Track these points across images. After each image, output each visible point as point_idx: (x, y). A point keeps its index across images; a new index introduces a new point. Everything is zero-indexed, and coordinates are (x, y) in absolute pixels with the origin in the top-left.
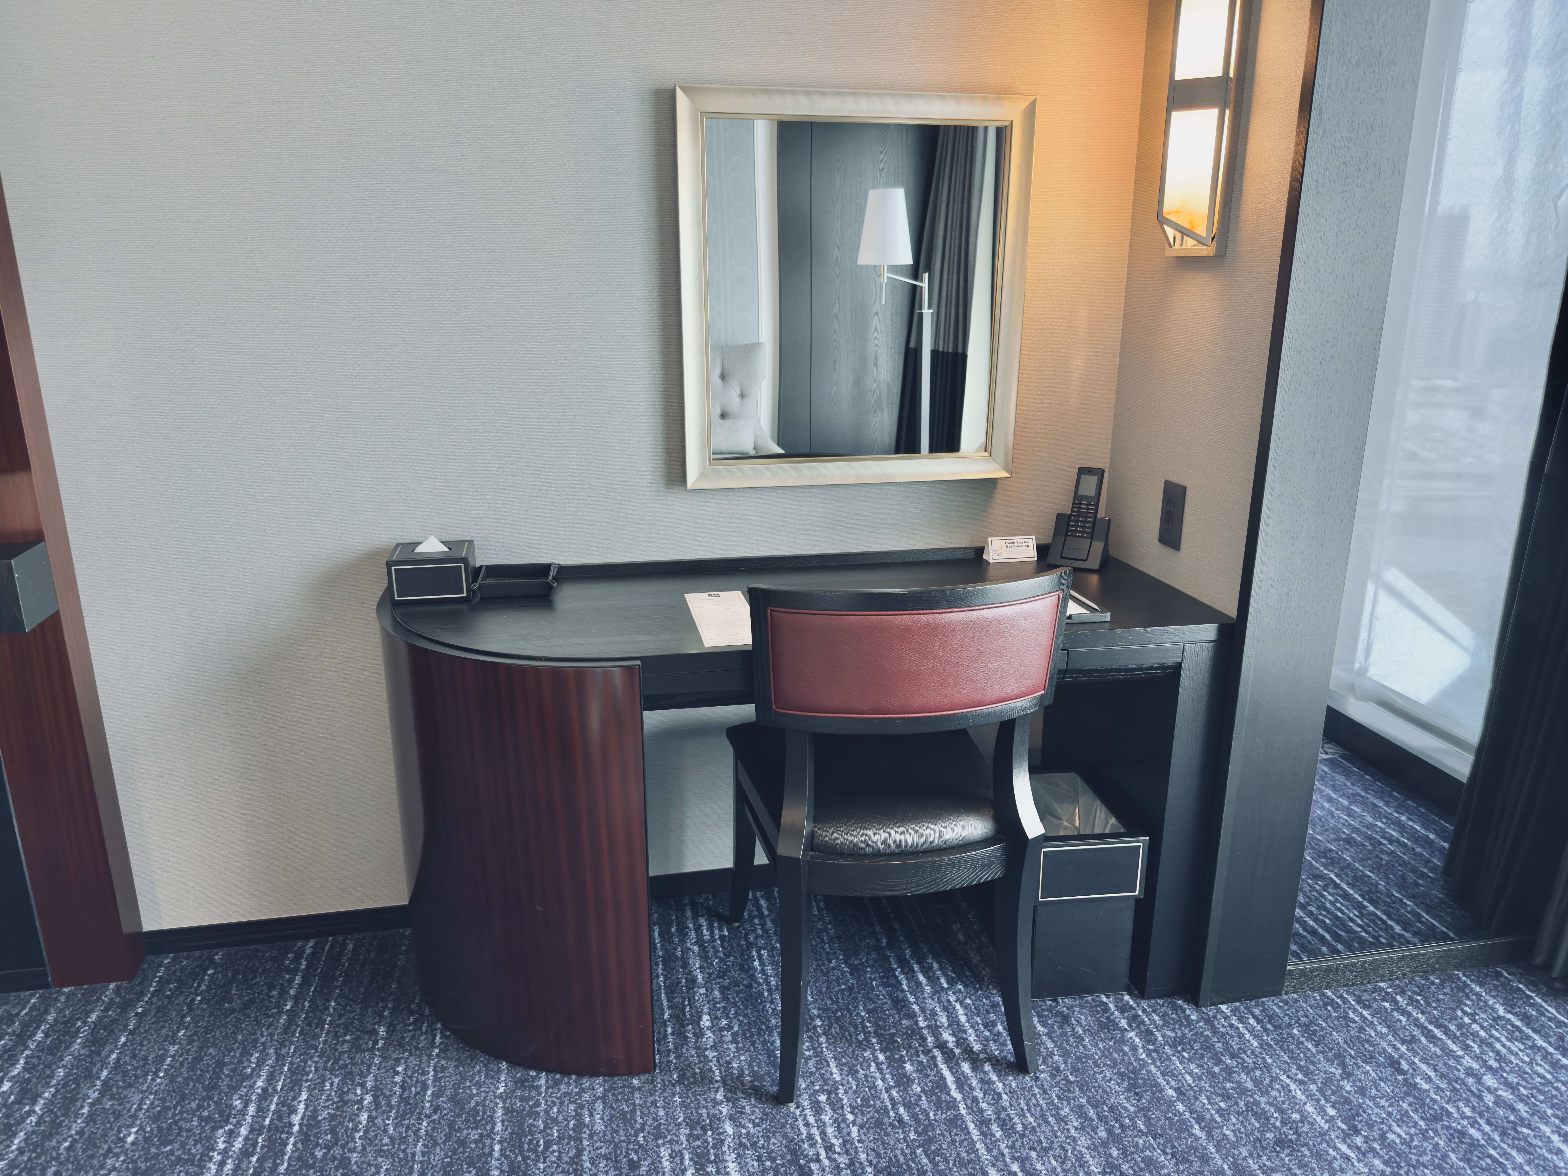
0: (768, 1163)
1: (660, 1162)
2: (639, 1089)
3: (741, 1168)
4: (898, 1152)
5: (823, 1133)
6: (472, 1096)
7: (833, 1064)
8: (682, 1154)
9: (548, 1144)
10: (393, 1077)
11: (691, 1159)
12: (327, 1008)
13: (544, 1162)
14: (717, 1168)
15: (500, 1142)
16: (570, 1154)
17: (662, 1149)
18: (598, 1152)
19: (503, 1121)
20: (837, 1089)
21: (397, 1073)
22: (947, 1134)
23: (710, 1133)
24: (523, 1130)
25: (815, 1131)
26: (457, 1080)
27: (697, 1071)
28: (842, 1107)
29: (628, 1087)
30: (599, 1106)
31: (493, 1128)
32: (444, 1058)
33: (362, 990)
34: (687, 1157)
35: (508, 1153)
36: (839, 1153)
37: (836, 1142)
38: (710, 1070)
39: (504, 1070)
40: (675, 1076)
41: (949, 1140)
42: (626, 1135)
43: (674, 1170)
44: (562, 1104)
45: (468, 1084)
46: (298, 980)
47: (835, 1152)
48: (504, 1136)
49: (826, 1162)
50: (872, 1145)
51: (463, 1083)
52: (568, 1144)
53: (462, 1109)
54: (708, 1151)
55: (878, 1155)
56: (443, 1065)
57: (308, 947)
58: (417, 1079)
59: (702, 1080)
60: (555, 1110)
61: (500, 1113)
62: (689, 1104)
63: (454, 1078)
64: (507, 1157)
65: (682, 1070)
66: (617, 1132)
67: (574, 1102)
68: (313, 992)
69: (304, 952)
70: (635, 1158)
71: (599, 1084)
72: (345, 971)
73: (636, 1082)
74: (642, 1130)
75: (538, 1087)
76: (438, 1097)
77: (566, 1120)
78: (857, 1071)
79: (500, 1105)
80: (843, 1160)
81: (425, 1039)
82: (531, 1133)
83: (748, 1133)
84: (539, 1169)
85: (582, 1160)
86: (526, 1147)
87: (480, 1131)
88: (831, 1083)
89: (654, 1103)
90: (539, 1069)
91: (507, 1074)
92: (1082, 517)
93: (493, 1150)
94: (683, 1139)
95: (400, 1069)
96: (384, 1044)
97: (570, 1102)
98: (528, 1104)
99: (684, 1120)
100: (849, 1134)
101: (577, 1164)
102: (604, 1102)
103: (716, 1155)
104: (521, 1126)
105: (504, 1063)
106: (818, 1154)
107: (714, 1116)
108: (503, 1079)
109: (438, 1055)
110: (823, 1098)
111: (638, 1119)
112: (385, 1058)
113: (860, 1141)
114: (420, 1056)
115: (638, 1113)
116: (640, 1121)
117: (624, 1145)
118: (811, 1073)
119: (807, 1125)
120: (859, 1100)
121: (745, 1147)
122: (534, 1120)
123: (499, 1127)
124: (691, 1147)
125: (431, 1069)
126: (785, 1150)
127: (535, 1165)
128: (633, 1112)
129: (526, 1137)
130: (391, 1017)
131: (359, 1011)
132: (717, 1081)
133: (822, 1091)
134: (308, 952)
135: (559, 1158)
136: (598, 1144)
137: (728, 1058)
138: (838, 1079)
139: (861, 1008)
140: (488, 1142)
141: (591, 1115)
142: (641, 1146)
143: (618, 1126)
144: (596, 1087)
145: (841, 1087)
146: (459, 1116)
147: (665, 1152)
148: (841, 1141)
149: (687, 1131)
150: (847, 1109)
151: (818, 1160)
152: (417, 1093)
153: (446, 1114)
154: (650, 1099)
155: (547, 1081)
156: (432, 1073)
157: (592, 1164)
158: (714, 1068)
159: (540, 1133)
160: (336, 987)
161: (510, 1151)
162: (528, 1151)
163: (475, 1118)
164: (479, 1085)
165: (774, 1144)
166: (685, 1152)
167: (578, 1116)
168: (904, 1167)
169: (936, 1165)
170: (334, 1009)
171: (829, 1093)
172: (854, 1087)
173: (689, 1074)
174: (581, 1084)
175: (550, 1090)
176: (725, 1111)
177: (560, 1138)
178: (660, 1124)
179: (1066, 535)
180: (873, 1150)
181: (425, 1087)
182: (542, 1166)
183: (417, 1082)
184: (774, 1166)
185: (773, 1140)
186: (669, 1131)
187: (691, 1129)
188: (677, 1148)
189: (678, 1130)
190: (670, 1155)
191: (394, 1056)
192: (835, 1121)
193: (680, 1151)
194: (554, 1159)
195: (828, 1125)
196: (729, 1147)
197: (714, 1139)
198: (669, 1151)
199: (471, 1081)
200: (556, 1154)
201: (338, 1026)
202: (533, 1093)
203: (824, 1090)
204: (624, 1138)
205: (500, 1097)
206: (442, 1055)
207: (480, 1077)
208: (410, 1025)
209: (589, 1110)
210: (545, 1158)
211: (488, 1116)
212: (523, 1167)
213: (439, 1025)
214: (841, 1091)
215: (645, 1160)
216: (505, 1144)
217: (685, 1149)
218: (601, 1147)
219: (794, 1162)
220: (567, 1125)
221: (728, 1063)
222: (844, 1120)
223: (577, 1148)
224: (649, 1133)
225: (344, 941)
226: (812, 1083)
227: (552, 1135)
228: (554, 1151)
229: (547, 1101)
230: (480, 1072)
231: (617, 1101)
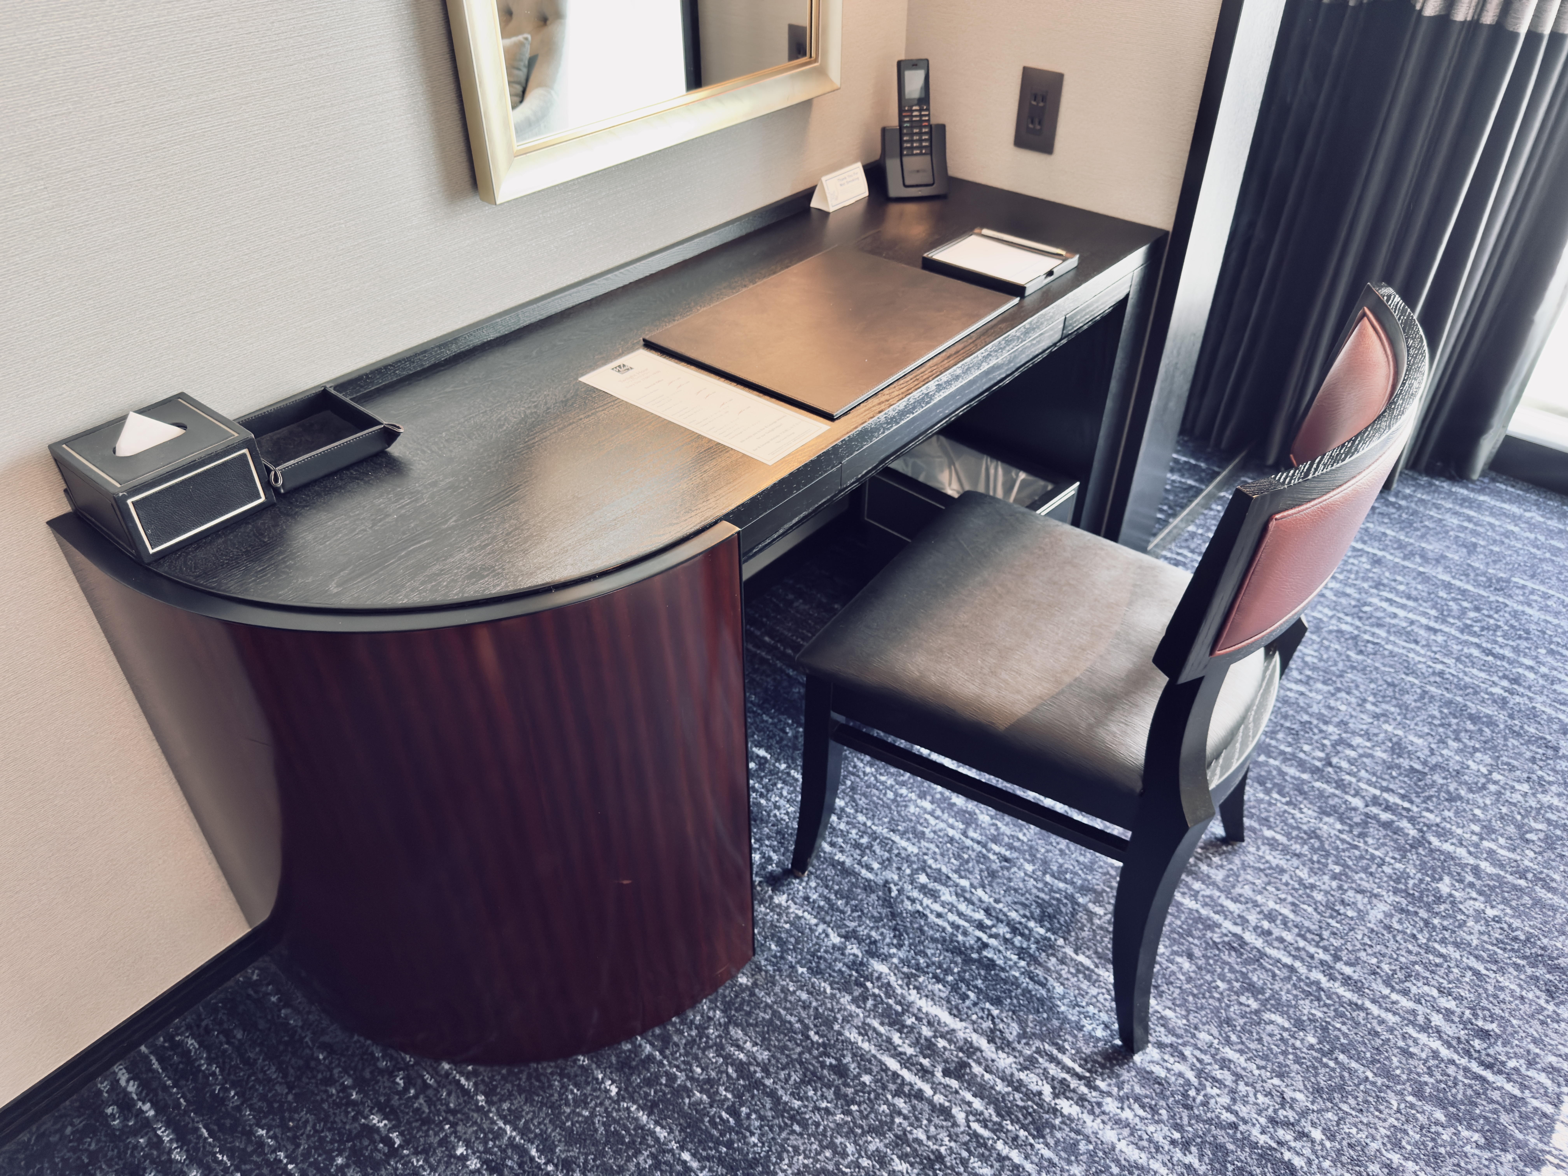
0: (950, 978)
1: (861, 1048)
2: (755, 984)
3: (933, 999)
4: (1034, 891)
5: (960, 914)
6: (589, 1121)
7: (896, 838)
8: (869, 1025)
9: (733, 1111)
10: (465, 1166)
11: (882, 1024)
12: (261, 1144)
13: (752, 1134)
14: (914, 1015)
15: (682, 1148)
16: (768, 1106)
17: (847, 1033)
18: (791, 1082)
19: (657, 1123)
20: (925, 861)
21: (464, 1158)
22: (1049, 847)
23: (869, 984)
24: (690, 1116)
25: (952, 917)
26: (547, 1115)
27: (787, 926)
28: (948, 877)
29: (743, 991)
30: (737, 1033)
31: (657, 1140)
32: (502, 1100)
33: (281, 1089)
34: (876, 1023)
35: (704, 1154)
36: (993, 926)
37: (980, 915)
38: (798, 918)
39: (589, 1065)
40: (773, 947)
41: (1057, 852)
42: (798, 1045)
43: (880, 1046)
44: (696, 1058)
45: (568, 1110)
46: (166, 1136)
47: (990, 928)
48: (679, 1138)
49: (993, 942)
50: (1009, 899)
51: (560, 1113)
52: (753, 1097)
53: (596, 1143)
54: (887, 1004)
55: (1025, 906)
56: (509, 1109)
57: (123, 1083)
58: (500, 1147)
59: (803, 933)
60: (699, 1070)
61: (643, 1117)
62: (818, 967)
63: (542, 1115)
64: (708, 1158)
65: (773, 936)
66: (785, 1047)
67: (708, 1047)
68: (210, 1135)
69: (127, 1094)
70: (834, 1062)
71: (709, 1009)
72: (225, 1080)
73: (743, 980)
74: (807, 1028)
75: (650, 1058)
76: (553, 1151)
77: (721, 1072)
78: (923, 833)
79: (634, 1108)
80: (1003, 930)
81: (449, 1094)
82: (703, 1113)
83: (902, 961)
84: (755, 1145)
85: (786, 1103)
86: (715, 1133)
87: (646, 1153)
88: (914, 859)
89: (784, 990)
90: (629, 1036)
91: (598, 1067)
92: (916, 127)
93: (685, 1163)
94: (853, 1008)
95: (461, 1150)
96: (401, 1134)
97: (704, 1050)
98: (661, 1084)
99: (832, 988)
100: (980, 900)
101: (784, 1110)
102: (737, 1025)
103: (899, 1003)
104: (684, 1115)
105: (581, 1058)
106: (979, 939)
107: (854, 963)
108: (600, 1076)
109: (489, 1102)
110: (923, 879)
111: (788, 1017)
112: (426, 1152)
113: (997, 901)
114: (468, 1118)
115: (783, 1012)
116: (793, 1019)
117: (807, 1056)
118: (888, 860)
119: (939, 915)
120: (953, 860)
121: (916, 976)
122: (689, 1097)
123: (661, 1133)
124: (869, 1011)
125: (501, 1124)
126: (949, 954)
127: (747, 1144)
128: (775, 1013)
129: (703, 1122)
130: (366, 1095)
131: (311, 1118)
132: (816, 925)
133: (915, 872)
134: (132, 1088)
135: (761, 1118)
136: (782, 1075)
137: (801, 894)
138: (916, 850)
139: (861, 765)
140: (668, 1157)
141: (740, 1048)
142: (824, 1045)
143: (779, 1041)
144: (711, 1014)
145: (926, 857)
146: (602, 1154)
147: (852, 1035)
148: (982, 912)
149: (848, 998)
150: (954, 877)
151: (985, 946)
152: (521, 1165)
153: (586, 1162)
154: (777, 989)
155: (652, 1045)
156: (508, 1128)
157: (800, 1099)
158: (800, 913)
159: (711, 1106)
160: (238, 1109)
161: (704, 1150)
162: (722, 1134)
163: (623, 1143)
164: (582, 1102)
165: (934, 955)
166: (868, 1020)
167: (728, 1059)
168: (1054, 902)
169: (1072, 883)
170: (273, 1137)
171: (923, 870)
172: (937, 850)
173: (783, 935)
174: (692, 1022)
175: (668, 1052)
176: (856, 951)
177: (739, 1096)
178: (816, 1009)
179: (901, 155)
180: (1015, 903)
181: (522, 1152)
182: (754, 1140)
183: (503, 1151)
184: (956, 977)
185: (929, 952)
186: (832, 1010)
187: (850, 993)
188: (857, 1022)
189: (838, 1002)
190: (860, 1034)
191: (434, 1140)
192: (957, 895)
193: (864, 1023)
194: (757, 1123)
195: (956, 903)
196: (901, 986)
197: (879, 988)
198: (854, 1030)
199: (567, 1104)
200: (754, 1116)
201: (307, 1155)
202: (654, 1068)
203: (917, 870)
204: (799, 1049)
205: (620, 1097)
206: (495, 1099)
207: (572, 1092)
208: (406, 1089)
209: (732, 1045)
210: (748, 1129)
211: (634, 1129)
212: (737, 1155)
213: (446, 1066)
214: (930, 862)
215: (844, 1056)
216: (690, 1146)
217: (865, 1017)
218: (789, 1075)
219: (968, 961)
220: (729, 1076)
221: (807, 898)
222: (964, 890)
223: (765, 1093)
224: (815, 1026)
225: (170, 1038)
226: (899, 869)
227: (726, 1099)
228: (748, 1116)
229: (678, 1067)
230: (564, 1087)
231: (749, 1014)
